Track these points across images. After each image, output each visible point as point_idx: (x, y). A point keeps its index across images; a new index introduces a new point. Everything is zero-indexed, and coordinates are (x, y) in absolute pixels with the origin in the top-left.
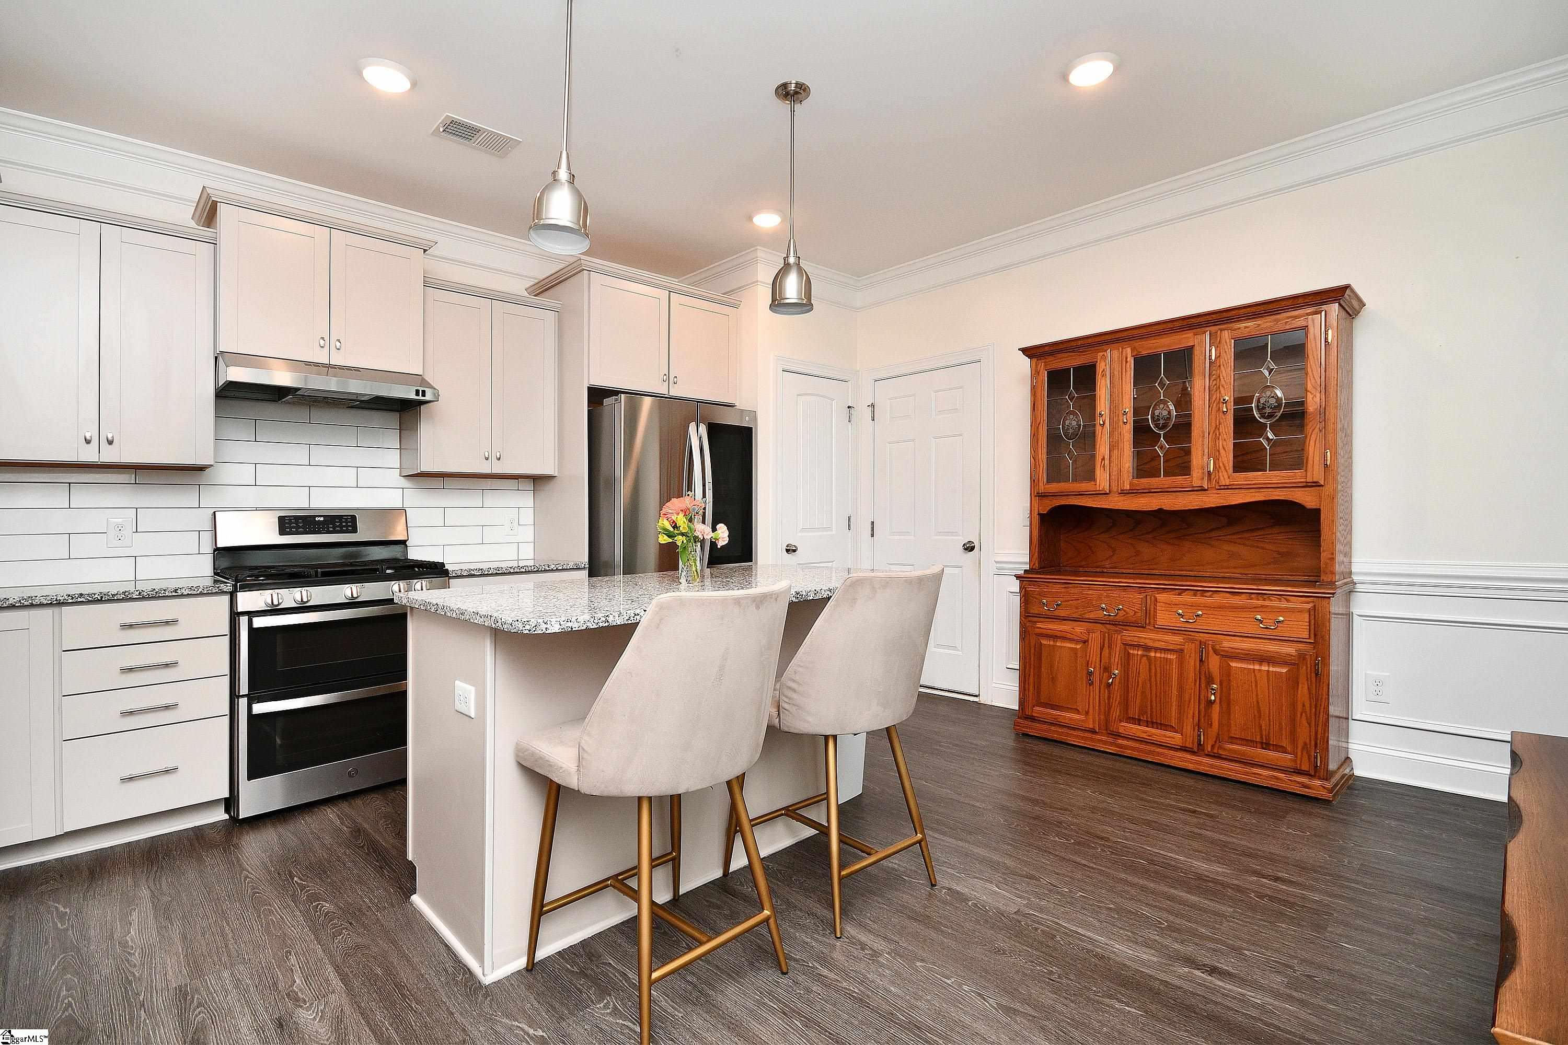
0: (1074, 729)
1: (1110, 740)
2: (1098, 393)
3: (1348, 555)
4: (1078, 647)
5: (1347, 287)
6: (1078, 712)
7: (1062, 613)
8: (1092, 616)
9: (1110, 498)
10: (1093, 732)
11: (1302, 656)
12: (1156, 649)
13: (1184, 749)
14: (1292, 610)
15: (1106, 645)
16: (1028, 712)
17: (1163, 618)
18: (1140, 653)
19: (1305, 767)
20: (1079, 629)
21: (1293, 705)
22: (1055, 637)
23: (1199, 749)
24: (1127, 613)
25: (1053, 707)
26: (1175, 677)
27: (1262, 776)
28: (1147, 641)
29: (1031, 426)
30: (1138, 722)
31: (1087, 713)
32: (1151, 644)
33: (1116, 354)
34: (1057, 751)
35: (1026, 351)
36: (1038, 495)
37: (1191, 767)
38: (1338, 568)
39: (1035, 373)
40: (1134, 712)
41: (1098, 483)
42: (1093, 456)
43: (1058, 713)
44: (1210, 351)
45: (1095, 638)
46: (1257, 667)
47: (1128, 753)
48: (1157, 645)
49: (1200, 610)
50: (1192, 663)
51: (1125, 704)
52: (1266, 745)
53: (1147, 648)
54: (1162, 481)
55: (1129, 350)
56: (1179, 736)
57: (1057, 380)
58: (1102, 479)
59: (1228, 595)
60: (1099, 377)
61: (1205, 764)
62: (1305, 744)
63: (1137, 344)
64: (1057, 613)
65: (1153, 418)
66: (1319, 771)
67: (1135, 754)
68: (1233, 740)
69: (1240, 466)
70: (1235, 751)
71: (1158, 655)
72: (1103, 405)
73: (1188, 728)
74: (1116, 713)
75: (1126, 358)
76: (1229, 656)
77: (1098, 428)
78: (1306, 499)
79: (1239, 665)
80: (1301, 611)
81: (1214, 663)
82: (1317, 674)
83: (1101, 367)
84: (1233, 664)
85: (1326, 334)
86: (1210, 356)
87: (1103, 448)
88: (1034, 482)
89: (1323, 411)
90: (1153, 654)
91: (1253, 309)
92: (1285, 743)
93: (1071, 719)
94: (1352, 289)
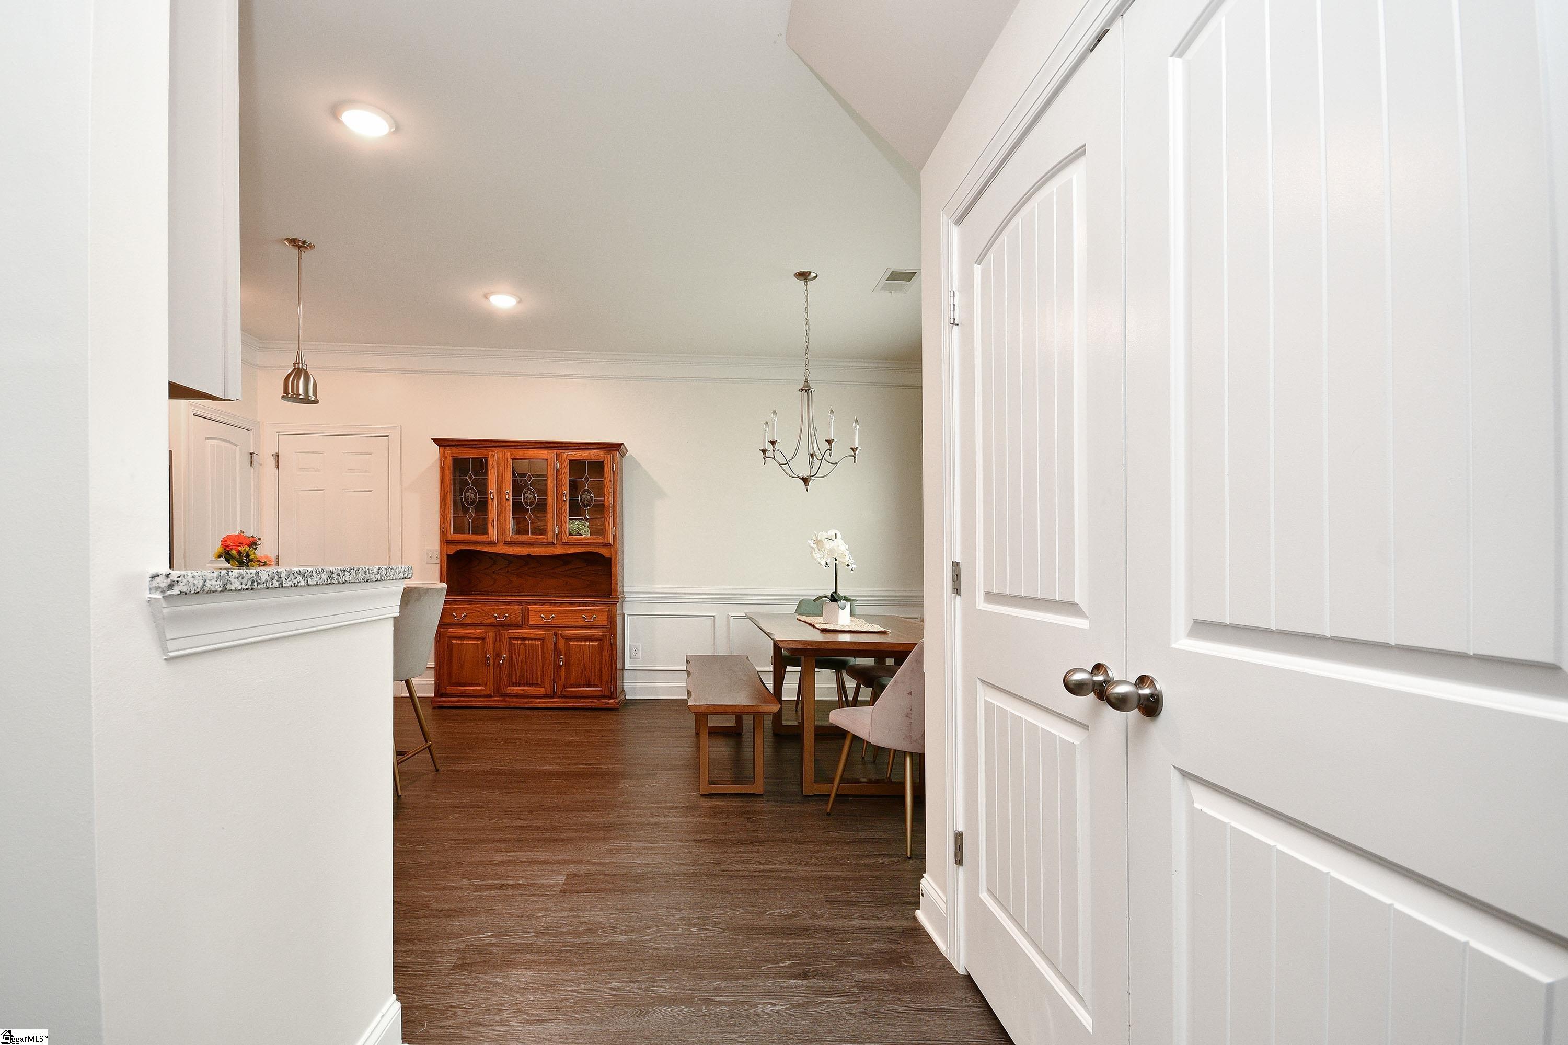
0: (476, 697)
1: (501, 699)
2: (489, 477)
3: (622, 582)
4: (479, 642)
5: (623, 444)
6: (479, 685)
7: (468, 621)
8: (488, 621)
9: (498, 546)
10: (490, 696)
11: (605, 636)
12: (529, 639)
13: (545, 696)
14: (599, 611)
15: (498, 639)
16: (443, 691)
17: (533, 620)
18: (519, 642)
19: (607, 693)
20: (479, 631)
21: (601, 663)
22: (462, 638)
23: (553, 695)
24: (511, 618)
25: (460, 685)
26: (540, 653)
27: (588, 703)
28: (523, 635)
29: (440, 493)
30: (519, 685)
31: (486, 685)
32: (526, 636)
33: (500, 455)
34: (467, 712)
35: (436, 441)
36: (445, 541)
37: (549, 705)
38: (619, 589)
39: (443, 456)
40: (516, 678)
41: (490, 537)
42: (486, 519)
43: (465, 688)
44: (556, 464)
45: (491, 634)
46: (583, 644)
47: (512, 705)
48: (529, 636)
49: (553, 614)
50: (550, 645)
51: (510, 675)
52: (589, 686)
53: (524, 639)
54: (529, 538)
55: (509, 454)
56: (543, 689)
57: (459, 465)
58: (492, 534)
59: (568, 604)
60: (489, 467)
61: (556, 702)
62: (607, 682)
63: (514, 451)
64: (465, 621)
65: (524, 499)
66: (612, 695)
67: (518, 705)
68: (572, 686)
69: (573, 532)
70: (572, 692)
71: (530, 642)
72: (492, 488)
73: (548, 682)
74: (505, 681)
75: (508, 459)
76: (569, 639)
77: (489, 502)
78: (604, 552)
79: (575, 643)
80: (604, 611)
81: (562, 644)
82: (611, 644)
83: (491, 461)
84: (571, 643)
85: (613, 466)
86: (556, 467)
87: (493, 513)
88: (443, 533)
89: (614, 507)
90: (527, 642)
91: (579, 445)
92: (597, 682)
93: (474, 690)
94: (624, 446)
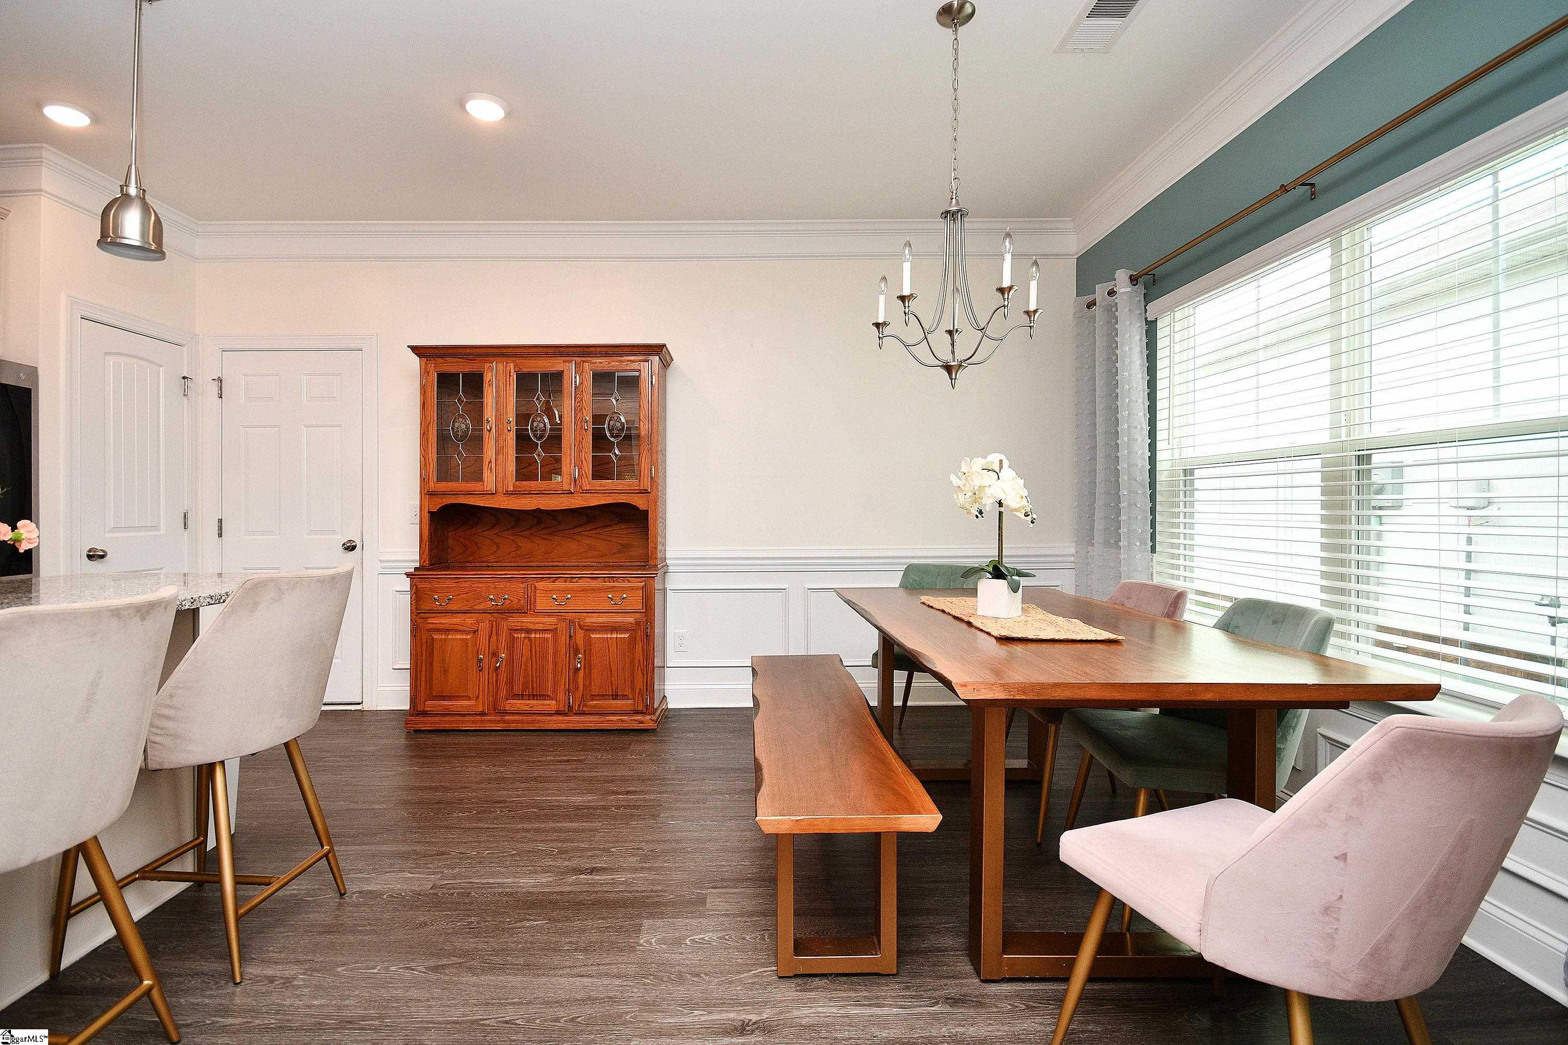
0: (464, 715)
1: (498, 718)
2: (485, 400)
3: (664, 545)
4: (469, 637)
5: (664, 345)
6: (469, 698)
7: (454, 607)
8: (481, 607)
9: (496, 498)
10: (483, 714)
11: (638, 623)
12: (536, 631)
13: (558, 713)
14: (632, 588)
15: (494, 633)
16: (420, 708)
17: (542, 604)
18: (523, 636)
19: (640, 708)
20: (469, 620)
21: (632, 662)
22: (447, 631)
23: (569, 711)
24: (512, 602)
25: (443, 698)
26: (551, 652)
27: (613, 722)
28: (528, 625)
29: (421, 424)
30: (521, 696)
31: (477, 698)
32: (531, 626)
33: (501, 366)
34: (450, 739)
35: (416, 349)
36: (427, 493)
37: (563, 726)
38: (659, 555)
39: (424, 373)
40: (517, 689)
41: (485, 484)
42: (481, 459)
43: (450, 703)
44: (575, 377)
45: (484, 626)
46: (609, 636)
47: (513, 726)
48: (537, 627)
49: (568, 594)
50: (563, 639)
51: (511, 682)
52: (615, 697)
53: (528, 631)
54: (539, 484)
55: (512, 365)
56: (554, 702)
57: (446, 382)
58: (489, 480)
59: (589, 580)
60: (486, 386)
61: (574, 722)
62: (640, 689)
63: (518, 361)
64: (449, 607)
65: (532, 429)
66: (648, 709)
67: (520, 726)
68: (593, 697)
69: (597, 475)
70: (594, 706)
71: (537, 636)
72: (489, 413)
73: (561, 695)
74: (503, 693)
75: (510, 373)
76: (589, 629)
77: (486, 433)
78: (639, 502)
79: (598, 636)
80: (637, 588)
81: (580, 636)
82: (647, 636)
83: (487, 377)
84: (593, 636)
85: (652, 378)
86: (575, 382)
87: (490, 451)
88: (424, 480)
89: (652, 438)
90: (533, 636)
91: (606, 349)
92: (627, 692)
93: (462, 706)
94: (666, 348)
